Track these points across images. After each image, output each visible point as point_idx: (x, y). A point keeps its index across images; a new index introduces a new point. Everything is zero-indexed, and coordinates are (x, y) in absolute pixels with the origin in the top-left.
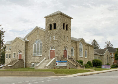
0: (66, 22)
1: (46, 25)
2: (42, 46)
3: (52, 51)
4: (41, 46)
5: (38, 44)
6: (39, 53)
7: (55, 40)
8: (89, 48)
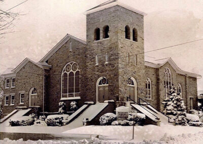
0: (133, 24)
1: (88, 30)
2: (80, 76)
3: (101, 89)
4: (77, 78)
5: (71, 74)
6: (74, 93)
7: (107, 63)
8: (187, 82)
